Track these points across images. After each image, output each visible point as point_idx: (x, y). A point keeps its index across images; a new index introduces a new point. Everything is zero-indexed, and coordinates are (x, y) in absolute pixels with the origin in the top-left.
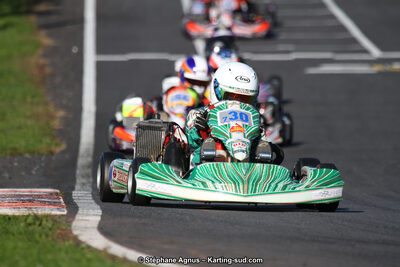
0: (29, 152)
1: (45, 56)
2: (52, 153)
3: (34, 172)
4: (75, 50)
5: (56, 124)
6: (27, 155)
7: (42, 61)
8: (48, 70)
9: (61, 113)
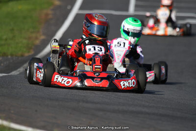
0: (12, 55)
1: (53, 10)
2: (22, 56)
3: (2, 65)
4: (69, 7)
5: (37, 42)
6: (9, 57)
7: (50, 12)
8: (50, 16)
9: (43, 37)
